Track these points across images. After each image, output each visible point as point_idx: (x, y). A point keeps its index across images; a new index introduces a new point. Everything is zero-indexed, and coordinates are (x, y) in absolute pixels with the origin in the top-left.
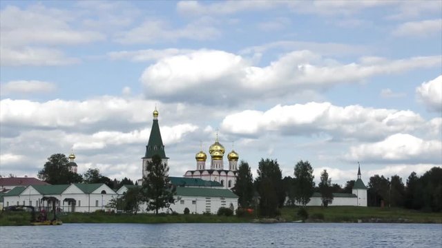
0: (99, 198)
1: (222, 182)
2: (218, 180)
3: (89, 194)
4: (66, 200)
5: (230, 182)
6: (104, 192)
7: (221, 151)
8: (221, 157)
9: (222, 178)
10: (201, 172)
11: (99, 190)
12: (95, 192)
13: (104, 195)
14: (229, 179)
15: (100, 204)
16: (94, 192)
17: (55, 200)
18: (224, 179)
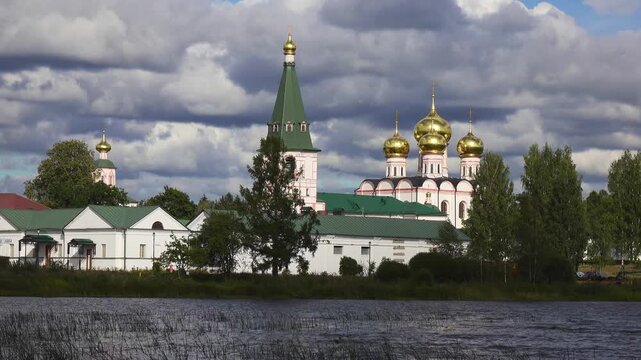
0: (147, 238)
1: (444, 204)
2: (435, 201)
3: (124, 230)
4: (74, 242)
5: (461, 205)
6: (158, 226)
7: (442, 134)
8: (440, 148)
9: (443, 197)
10: (395, 182)
11: (147, 222)
12: (139, 225)
13: (158, 234)
14: (460, 198)
15: (149, 254)
16: (135, 226)
17: (51, 244)
18: (449, 198)
